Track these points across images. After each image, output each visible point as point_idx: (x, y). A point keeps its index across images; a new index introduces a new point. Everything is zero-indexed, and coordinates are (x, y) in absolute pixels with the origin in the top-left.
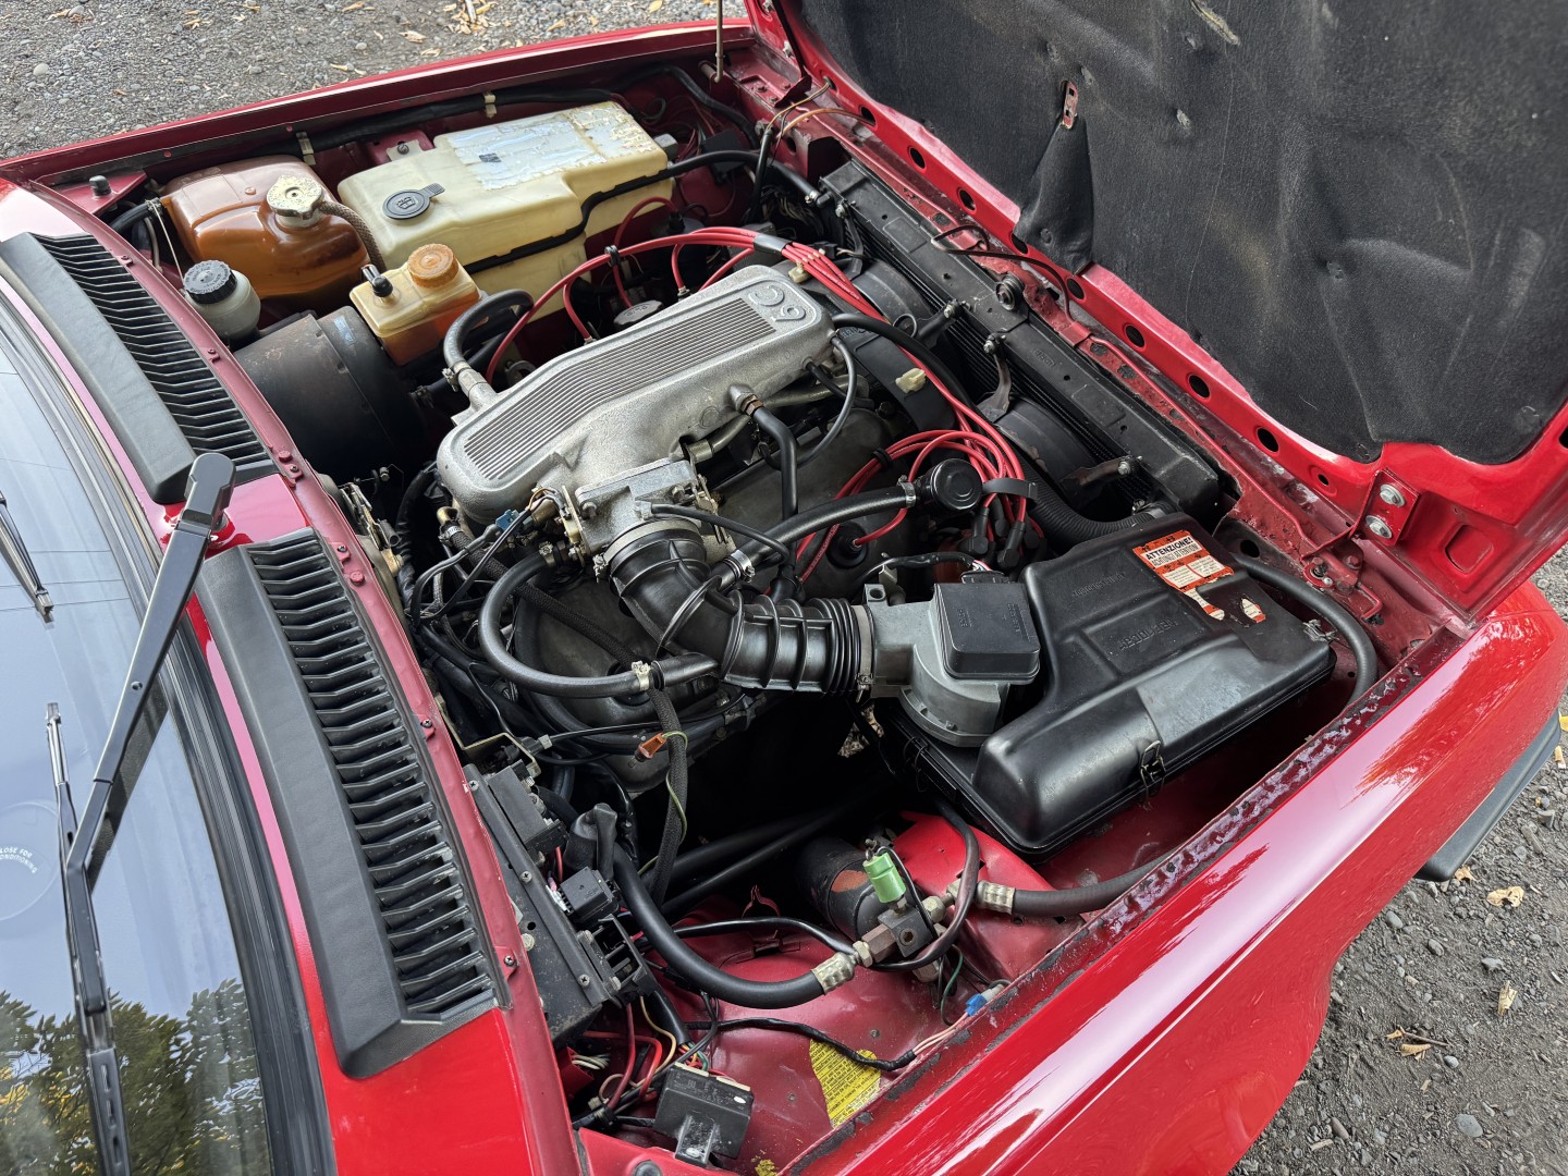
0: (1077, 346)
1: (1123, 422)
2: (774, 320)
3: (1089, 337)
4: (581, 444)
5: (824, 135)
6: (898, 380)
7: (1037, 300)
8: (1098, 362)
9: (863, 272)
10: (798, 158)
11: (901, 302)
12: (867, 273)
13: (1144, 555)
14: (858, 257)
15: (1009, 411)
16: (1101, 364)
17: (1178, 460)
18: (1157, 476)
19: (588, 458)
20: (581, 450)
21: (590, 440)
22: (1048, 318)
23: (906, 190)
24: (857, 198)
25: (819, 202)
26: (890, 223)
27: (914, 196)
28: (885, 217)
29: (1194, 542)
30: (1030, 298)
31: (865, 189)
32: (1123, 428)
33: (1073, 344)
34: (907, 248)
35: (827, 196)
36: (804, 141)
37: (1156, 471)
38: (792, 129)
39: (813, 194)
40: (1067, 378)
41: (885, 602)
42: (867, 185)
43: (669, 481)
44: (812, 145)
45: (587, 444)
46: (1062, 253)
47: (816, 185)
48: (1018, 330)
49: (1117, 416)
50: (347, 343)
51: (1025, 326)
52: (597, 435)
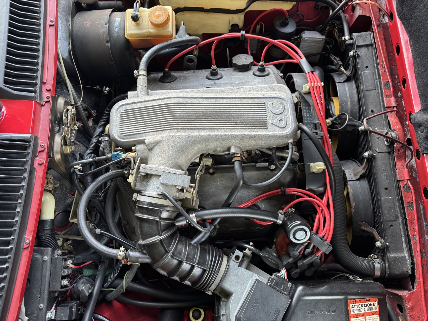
0: (399, 181)
1: (393, 223)
2: (271, 122)
3: (407, 180)
4: (157, 143)
5: (368, 15)
6: (312, 164)
7: (399, 150)
8: (403, 193)
9: (344, 82)
10: (352, 16)
11: (349, 106)
12: (346, 83)
13: (351, 305)
14: (346, 75)
15: (357, 180)
16: (403, 195)
17: (402, 255)
18: (388, 255)
19: (156, 150)
20: (155, 146)
21: (161, 144)
22: (397, 160)
23: (383, 62)
24: (362, 52)
25: (347, 42)
26: (367, 71)
27: (384, 67)
28: (367, 67)
29: (377, 306)
30: (397, 147)
31: (368, 49)
32: (391, 225)
33: (398, 179)
34: (366, 88)
35: (351, 42)
36: (358, 12)
37: (390, 253)
38: (357, 4)
39: (347, 37)
40: (386, 189)
41: (238, 264)
42: (370, 48)
43: (177, 182)
44: (360, 16)
45: (159, 145)
46: (423, 142)
47: (350, 35)
48: (383, 154)
49: (393, 219)
50: (115, 33)
51: (387, 154)
52: (163, 143)
